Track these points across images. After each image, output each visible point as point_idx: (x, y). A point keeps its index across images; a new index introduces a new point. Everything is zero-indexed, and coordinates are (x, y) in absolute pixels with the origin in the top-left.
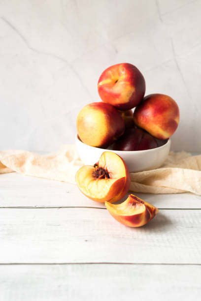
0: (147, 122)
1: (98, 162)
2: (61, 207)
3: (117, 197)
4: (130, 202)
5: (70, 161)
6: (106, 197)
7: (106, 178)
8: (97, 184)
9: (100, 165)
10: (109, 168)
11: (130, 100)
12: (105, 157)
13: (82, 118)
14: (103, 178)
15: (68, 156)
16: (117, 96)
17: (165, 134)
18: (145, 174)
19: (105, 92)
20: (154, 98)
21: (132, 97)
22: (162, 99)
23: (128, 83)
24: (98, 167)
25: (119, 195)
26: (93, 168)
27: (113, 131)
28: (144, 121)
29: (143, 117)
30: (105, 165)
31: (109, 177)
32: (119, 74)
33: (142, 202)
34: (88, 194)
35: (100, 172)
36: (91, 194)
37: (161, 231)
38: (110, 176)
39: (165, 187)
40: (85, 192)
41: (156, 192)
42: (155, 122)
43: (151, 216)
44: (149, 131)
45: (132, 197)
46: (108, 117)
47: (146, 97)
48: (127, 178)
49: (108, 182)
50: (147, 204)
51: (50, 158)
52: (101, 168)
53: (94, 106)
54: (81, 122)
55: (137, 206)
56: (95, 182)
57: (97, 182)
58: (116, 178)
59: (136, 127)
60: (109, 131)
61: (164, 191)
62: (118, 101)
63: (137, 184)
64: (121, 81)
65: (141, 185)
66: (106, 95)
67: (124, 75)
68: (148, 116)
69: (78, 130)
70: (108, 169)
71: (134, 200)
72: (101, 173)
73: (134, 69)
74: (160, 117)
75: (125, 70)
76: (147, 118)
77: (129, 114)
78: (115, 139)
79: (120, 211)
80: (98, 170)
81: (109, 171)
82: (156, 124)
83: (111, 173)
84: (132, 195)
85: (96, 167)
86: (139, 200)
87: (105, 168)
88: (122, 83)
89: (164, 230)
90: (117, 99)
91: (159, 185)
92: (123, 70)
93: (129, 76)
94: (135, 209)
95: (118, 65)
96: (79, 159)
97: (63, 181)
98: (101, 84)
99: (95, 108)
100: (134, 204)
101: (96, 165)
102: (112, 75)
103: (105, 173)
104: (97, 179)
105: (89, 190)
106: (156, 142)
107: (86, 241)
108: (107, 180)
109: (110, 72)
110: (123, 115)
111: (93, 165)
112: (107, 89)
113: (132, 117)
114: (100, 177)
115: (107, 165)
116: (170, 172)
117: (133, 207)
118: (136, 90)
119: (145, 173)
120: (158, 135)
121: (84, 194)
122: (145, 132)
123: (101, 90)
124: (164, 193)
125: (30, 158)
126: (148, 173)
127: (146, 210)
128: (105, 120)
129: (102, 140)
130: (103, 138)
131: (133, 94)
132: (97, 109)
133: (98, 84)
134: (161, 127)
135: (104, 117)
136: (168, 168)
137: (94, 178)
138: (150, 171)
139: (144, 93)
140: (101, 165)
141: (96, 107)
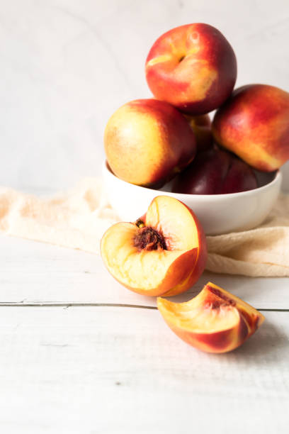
0: (239, 138)
1: (145, 217)
2: (70, 305)
3: (181, 287)
4: (208, 301)
5: (93, 208)
6: (160, 287)
7: (159, 249)
8: (141, 260)
9: (148, 223)
10: (166, 229)
11: (207, 95)
12: (157, 205)
13: (115, 128)
14: (154, 248)
15: (89, 198)
16: (183, 87)
17: (271, 162)
18: (234, 239)
19: (160, 79)
20: (252, 92)
21: (211, 90)
22: (269, 95)
23: (205, 62)
24: (145, 226)
25: (185, 283)
26: (134, 227)
27: (174, 156)
28: (234, 135)
29: (232, 128)
30: (159, 222)
31: (165, 248)
32: (188, 45)
33: (231, 303)
34: (125, 281)
35: (148, 236)
36: (130, 281)
37: (268, 360)
38: (167, 245)
39: (272, 264)
40: (118, 277)
41: (254, 273)
42: (254, 140)
43: (250, 330)
44: (242, 156)
45: (211, 289)
46: (164, 129)
47: (238, 89)
48: (201, 250)
49: (163, 258)
50: (241, 306)
51: (55, 203)
52: (151, 229)
53: (138, 105)
54: (112, 138)
55: (223, 310)
56: (138, 256)
57: (143, 256)
58: (178, 250)
59: (216, 148)
60: (167, 156)
61: (270, 271)
62: (184, 97)
63: (217, 258)
64: (189, 58)
65: (225, 260)
66: (161, 84)
67: (196, 46)
68: (241, 127)
69: (107, 153)
70: (163, 230)
71: (214, 296)
72: (150, 239)
73: (215, 34)
74: (264, 129)
75: (198, 37)
76: (239, 129)
77: (204, 122)
78: (177, 170)
79: (188, 320)
80: (144, 233)
81: (166, 234)
82: (256, 143)
83: (171, 238)
84: (210, 284)
85: (141, 226)
86: (224, 298)
87: (158, 229)
88: (194, 61)
89: (276, 359)
90: (183, 93)
91: (259, 260)
92: (195, 37)
93: (207, 49)
94: (217, 318)
95: (187, 27)
96: (109, 206)
97: (78, 249)
98: (152, 63)
99: (139, 111)
100: (216, 306)
101: (140, 222)
102: (173, 46)
103: (158, 239)
104: (143, 251)
105: (126, 272)
106: (255, 176)
107: (118, 384)
108: (162, 254)
109: (169, 41)
110: (192, 124)
111: (134, 220)
112: (163, 74)
113: (210, 128)
114: (148, 246)
115: (161, 222)
116: (282, 235)
117: (214, 312)
118: (220, 76)
119: (235, 236)
120: (260, 163)
121: (117, 280)
122: (234, 157)
123: (151, 74)
124: (269, 275)
125: (18, 203)
126: (240, 238)
127: (241, 319)
128: (160, 134)
129: (153, 172)
130: (155, 168)
131: (214, 84)
132: (143, 112)
133: (146, 64)
134: (266, 149)
135: (157, 128)
136: (278, 228)
137: (135, 249)
138: (244, 233)
139: (233, 83)
140: (150, 222)
141: (142, 109)
